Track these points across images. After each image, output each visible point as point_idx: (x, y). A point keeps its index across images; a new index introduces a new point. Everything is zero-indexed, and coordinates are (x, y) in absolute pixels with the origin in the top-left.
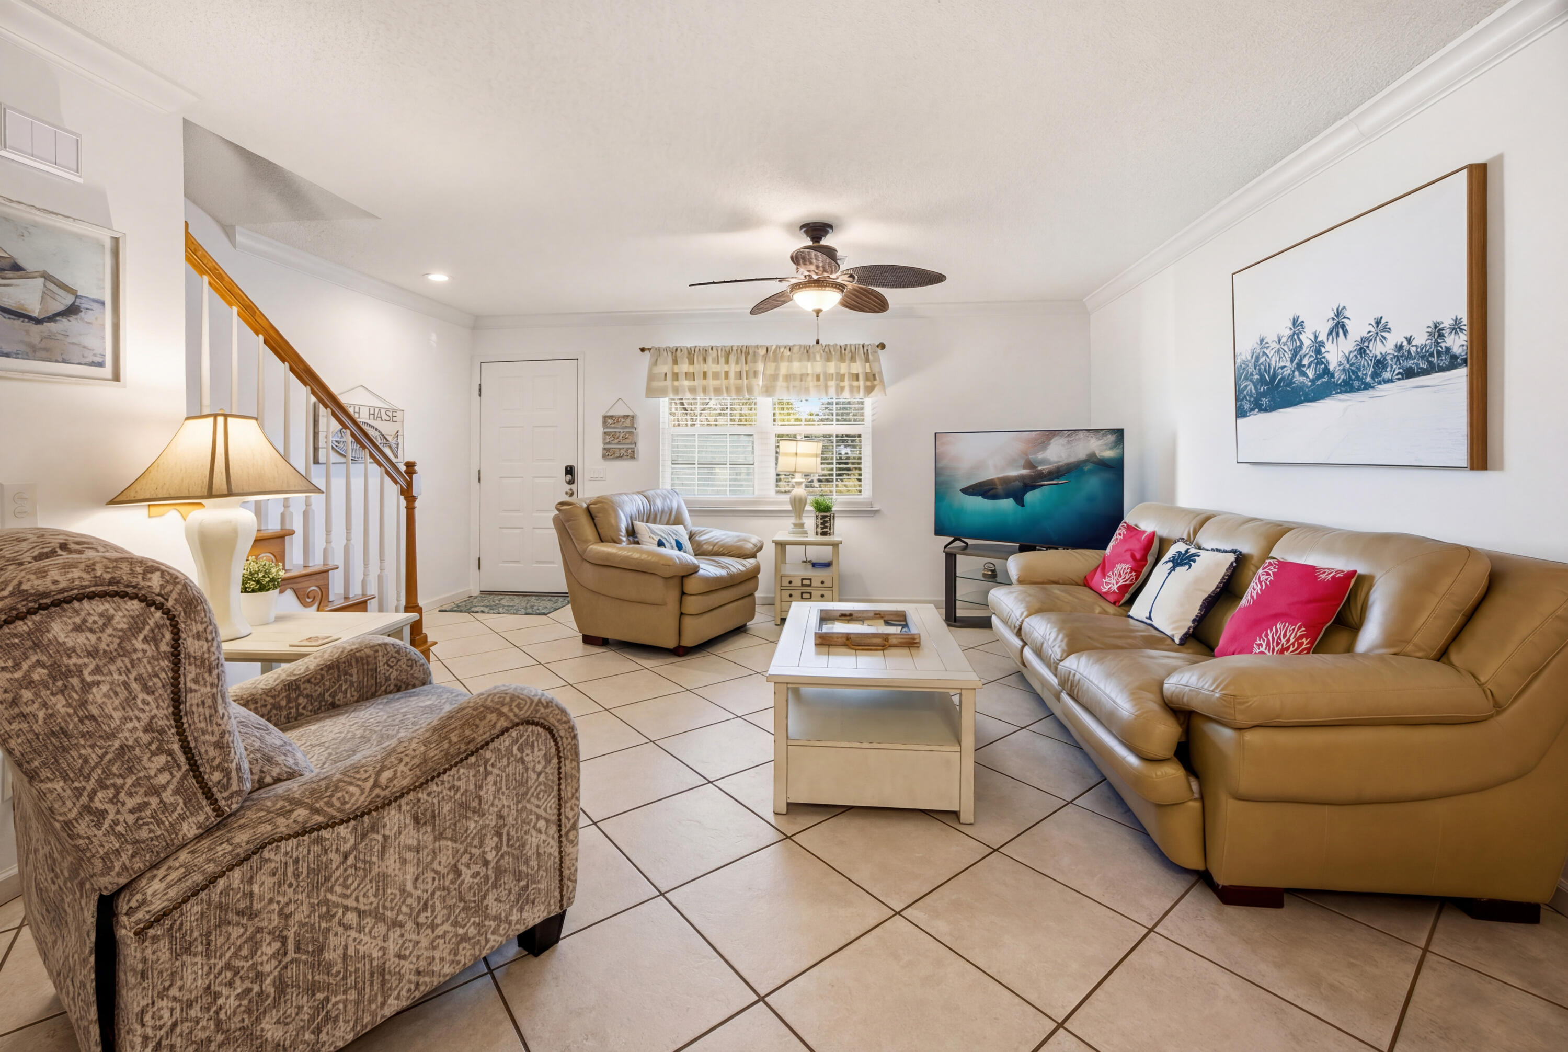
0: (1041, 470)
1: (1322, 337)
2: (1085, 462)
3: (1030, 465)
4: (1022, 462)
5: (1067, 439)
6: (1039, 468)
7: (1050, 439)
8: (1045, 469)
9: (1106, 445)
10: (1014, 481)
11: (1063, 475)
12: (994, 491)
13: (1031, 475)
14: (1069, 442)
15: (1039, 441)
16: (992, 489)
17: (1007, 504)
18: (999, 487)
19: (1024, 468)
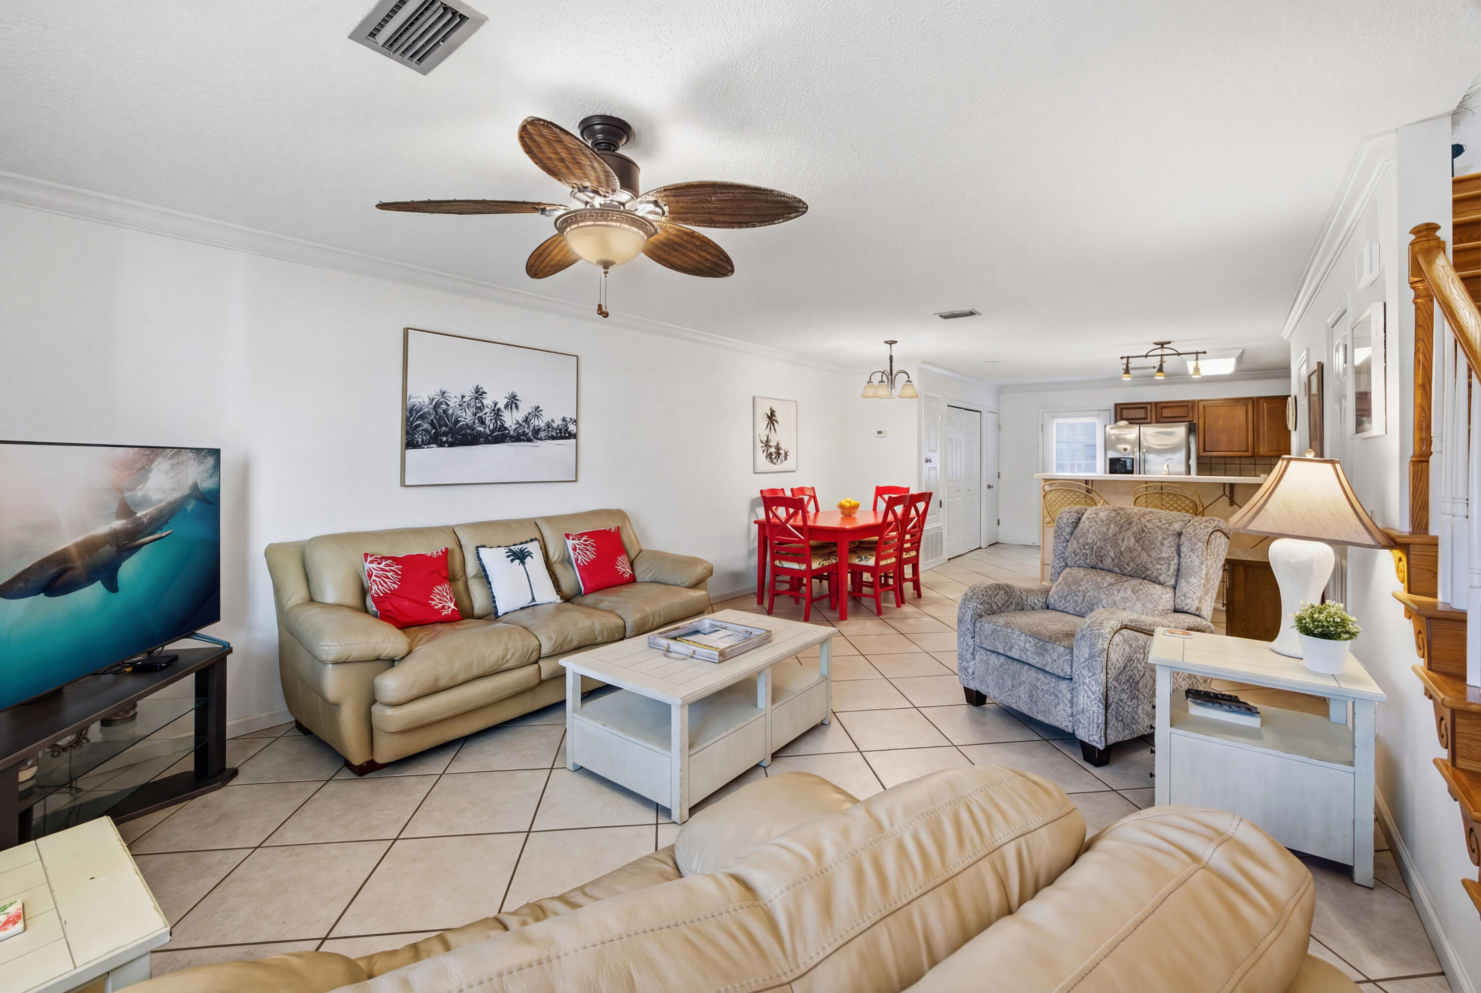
0: (140, 518)
1: (501, 405)
2: (185, 499)
3: (126, 510)
4: (114, 506)
5: (170, 462)
6: (138, 515)
7: (151, 462)
8: (146, 515)
9: (206, 471)
10: (103, 545)
11: (166, 522)
12: (69, 573)
13: (128, 529)
14: (172, 466)
15: (139, 465)
16: (65, 571)
17: (94, 592)
18: (78, 563)
19: (118, 517)
